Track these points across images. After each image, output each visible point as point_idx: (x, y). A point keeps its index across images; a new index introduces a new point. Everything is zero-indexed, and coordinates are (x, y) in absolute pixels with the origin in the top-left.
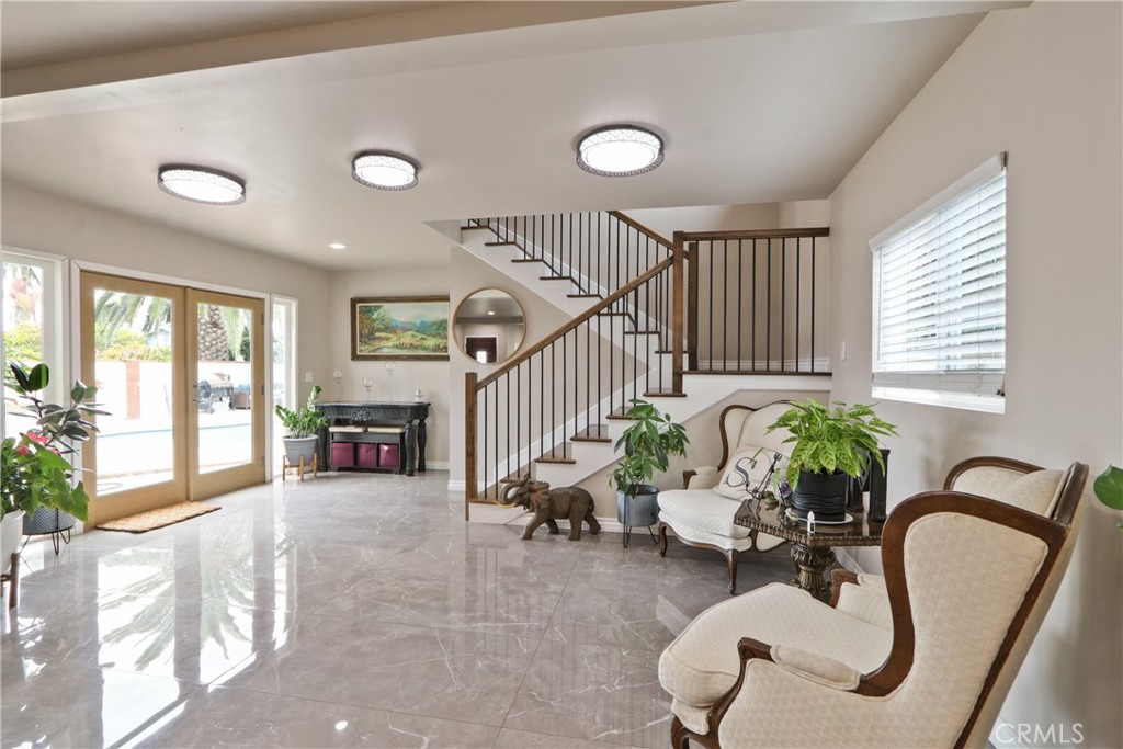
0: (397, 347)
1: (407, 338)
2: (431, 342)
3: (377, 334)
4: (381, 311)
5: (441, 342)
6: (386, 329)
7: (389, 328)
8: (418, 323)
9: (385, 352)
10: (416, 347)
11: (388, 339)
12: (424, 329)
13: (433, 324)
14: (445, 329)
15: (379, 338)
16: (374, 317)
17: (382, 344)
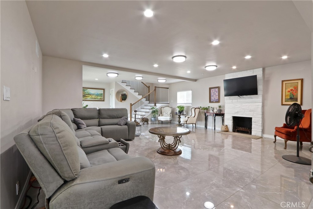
0: (91, 98)
1: (94, 97)
2: (99, 98)
3: (86, 95)
4: (87, 91)
5: (101, 98)
6: (89, 94)
7: (90, 94)
8: (96, 93)
9: (88, 99)
10: (96, 98)
11: (89, 96)
12: (98, 95)
13: (100, 94)
14: (102, 95)
15: (87, 96)
16: (86, 92)
17: (87, 97)
